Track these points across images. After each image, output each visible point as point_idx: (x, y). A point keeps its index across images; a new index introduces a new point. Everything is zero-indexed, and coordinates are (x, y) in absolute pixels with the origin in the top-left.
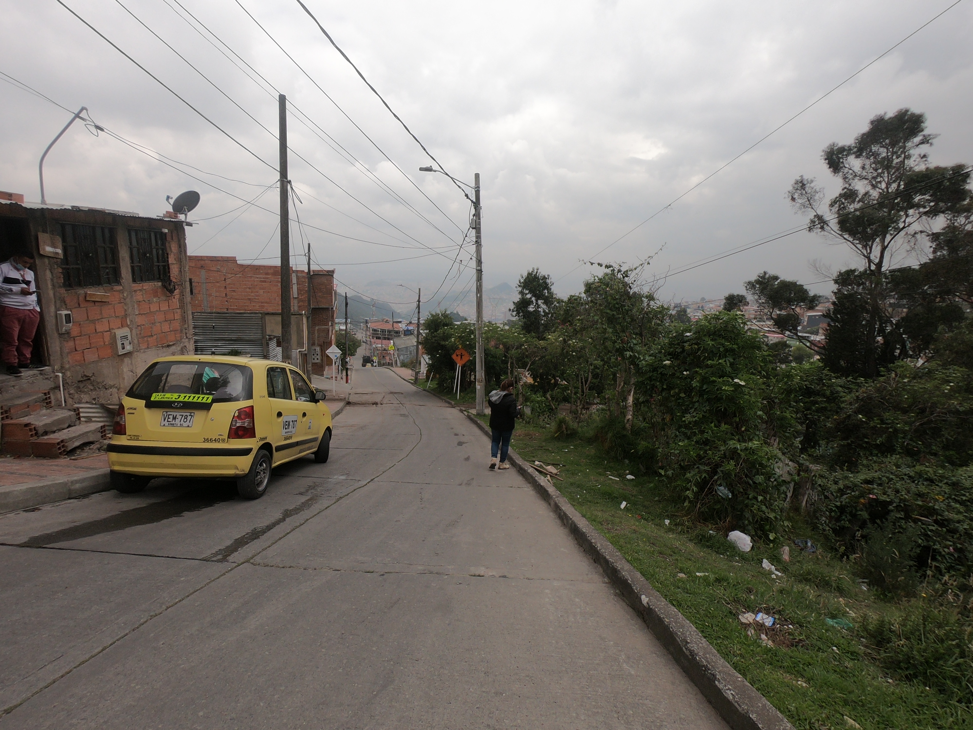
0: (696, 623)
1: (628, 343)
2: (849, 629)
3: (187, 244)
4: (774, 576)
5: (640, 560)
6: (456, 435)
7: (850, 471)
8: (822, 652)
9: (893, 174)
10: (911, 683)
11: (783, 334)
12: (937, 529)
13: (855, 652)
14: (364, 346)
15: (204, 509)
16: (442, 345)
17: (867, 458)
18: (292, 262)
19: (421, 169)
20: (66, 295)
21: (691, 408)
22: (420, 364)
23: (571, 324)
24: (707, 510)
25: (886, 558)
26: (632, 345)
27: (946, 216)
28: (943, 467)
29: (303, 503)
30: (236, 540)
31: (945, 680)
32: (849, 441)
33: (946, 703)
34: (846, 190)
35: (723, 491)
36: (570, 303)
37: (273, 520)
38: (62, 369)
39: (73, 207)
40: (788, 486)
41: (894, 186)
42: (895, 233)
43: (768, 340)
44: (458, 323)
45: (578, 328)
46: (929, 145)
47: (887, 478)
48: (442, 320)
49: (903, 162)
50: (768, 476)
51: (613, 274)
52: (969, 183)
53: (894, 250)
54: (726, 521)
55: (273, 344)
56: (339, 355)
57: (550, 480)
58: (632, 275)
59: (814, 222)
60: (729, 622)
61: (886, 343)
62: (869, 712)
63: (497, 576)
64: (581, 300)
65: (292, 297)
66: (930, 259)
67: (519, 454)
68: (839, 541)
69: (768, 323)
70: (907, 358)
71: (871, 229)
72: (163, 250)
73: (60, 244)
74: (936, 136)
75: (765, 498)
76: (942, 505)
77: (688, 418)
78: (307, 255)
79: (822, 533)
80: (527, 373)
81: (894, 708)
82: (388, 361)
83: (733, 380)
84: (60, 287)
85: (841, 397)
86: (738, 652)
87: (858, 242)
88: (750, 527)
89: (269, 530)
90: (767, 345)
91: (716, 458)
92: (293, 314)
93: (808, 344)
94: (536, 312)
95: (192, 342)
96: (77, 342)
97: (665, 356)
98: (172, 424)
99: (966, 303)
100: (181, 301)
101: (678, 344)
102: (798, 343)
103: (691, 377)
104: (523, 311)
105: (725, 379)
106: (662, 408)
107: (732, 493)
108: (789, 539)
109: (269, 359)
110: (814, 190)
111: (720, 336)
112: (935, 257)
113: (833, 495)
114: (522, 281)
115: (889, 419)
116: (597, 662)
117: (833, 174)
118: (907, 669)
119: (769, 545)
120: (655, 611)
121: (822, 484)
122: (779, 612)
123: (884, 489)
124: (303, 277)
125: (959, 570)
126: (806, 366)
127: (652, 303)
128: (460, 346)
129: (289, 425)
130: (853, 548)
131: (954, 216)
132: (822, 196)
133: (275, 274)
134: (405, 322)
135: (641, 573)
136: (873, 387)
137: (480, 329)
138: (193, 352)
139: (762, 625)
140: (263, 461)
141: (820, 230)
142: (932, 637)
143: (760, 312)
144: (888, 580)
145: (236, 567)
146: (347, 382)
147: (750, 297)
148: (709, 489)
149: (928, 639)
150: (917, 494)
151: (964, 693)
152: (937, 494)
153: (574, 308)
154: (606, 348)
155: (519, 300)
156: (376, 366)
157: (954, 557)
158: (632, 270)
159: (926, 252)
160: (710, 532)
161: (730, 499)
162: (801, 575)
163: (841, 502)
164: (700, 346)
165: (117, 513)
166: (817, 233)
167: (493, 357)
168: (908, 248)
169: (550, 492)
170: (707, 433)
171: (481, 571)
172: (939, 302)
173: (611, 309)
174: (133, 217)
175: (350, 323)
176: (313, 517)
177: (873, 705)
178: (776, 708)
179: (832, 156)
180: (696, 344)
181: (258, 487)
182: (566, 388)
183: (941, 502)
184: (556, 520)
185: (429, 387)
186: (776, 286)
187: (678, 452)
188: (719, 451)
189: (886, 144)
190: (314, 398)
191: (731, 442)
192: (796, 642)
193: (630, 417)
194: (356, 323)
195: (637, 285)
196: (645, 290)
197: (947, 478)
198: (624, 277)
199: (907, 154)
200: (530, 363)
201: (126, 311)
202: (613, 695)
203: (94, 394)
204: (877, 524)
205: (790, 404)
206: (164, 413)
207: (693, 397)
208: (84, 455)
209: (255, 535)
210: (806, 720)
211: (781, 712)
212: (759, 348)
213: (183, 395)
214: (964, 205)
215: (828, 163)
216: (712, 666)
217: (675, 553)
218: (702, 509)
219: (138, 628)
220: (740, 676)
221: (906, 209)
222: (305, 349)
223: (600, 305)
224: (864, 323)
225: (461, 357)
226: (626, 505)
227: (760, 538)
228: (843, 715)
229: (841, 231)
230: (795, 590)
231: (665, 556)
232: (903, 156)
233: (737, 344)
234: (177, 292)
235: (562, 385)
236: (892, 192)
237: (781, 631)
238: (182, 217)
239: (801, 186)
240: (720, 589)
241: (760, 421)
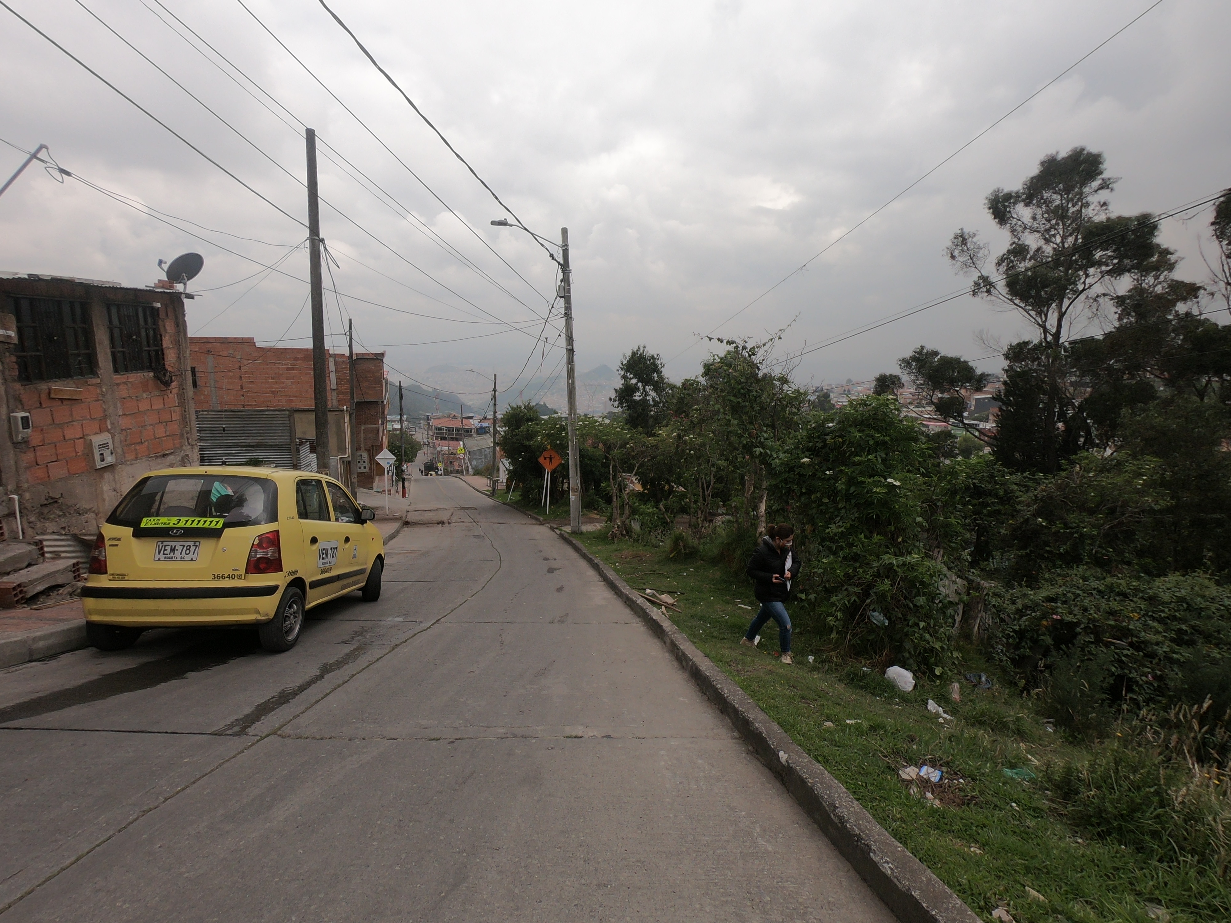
0: (847, 782)
1: (757, 438)
2: (1033, 781)
3: (187, 322)
4: (941, 720)
5: (777, 707)
6: (546, 559)
7: (1030, 587)
8: (1000, 810)
9: (1069, 226)
10: (1105, 842)
11: (947, 422)
12: (1132, 654)
13: (1038, 808)
14: (425, 449)
15: (214, 668)
16: (526, 446)
17: (1049, 570)
18: (328, 343)
19: (493, 223)
20: (22, 392)
21: (837, 516)
22: (498, 470)
23: (687, 415)
24: (859, 642)
25: (1073, 691)
26: (762, 440)
27: (1132, 275)
28: (1138, 578)
29: (347, 654)
30: (258, 705)
31: (1144, 835)
32: (1028, 551)
33: (1145, 863)
34: (1014, 245)
35: (878, 618)
36: (685, 389)
37: (307, 678)
38: (18, 490)
39: (30, 275)
40: (956, 608)
41: (1070, 240)
42: (1074, 296)
43: (929, 430)
44: (546, 417)
45: (695, 421)
46: (1109, 190)
47: (1073, 593)
48: (525, 414)
49: (1080, 211)
50: (932, 597)
51: (736, 352)
52: (1158, 235)
53: (1073, 318)
54: (882, 654)
55: (305, 450)
56: (392, 462)
57: (665, 612)
58: (760, 353)
59: (979, 284)
60: (887, 779)
61: (1068, 429)
62: (1056, 881)
63: (599, 737)
64: (698, 385)
65: (328, 388)
66: (1115, 327)
67: (625, 580)
68: (1018, 673)
69: (929, 409)
70: (1093, 448)
71: (1046, 293)
72: (154, 330)
73: (14, 324)
74: (1117, 180)
75: (929, 624)
76: (1138, 624)
77: (833, 529)
78: (348, 333)
79: (999, 665)
80: (634, 479)
81: (1084, 873)
82: (457, 468)
83: (886, 479)
84: (14, 381)
85: (1017, 497)
86: (897, 815)
87: (1031, 308)
88: (911, 661)
89: (302, 691)
90: (927, 436)
91: (868, 577)
92: (330, 411)
93: (977, 434)
94: (644, 401)
95: (196, 450)
96: (38, 454)
97: (803, 452)
98: (169, 558)
99: (1159, 380)
100: (181, 396)
101: (819, 437)
102: (964, 433)
103: (835, 478)
104: (627, 401)
105: (876, 478)
106: (801, 517)
107: (889, 619)
108: (959, 673)
109: (300, 469)
110: (976, 246)
111: (869, 426)
112: (1121, 325)
113: (1010, 617)
114: (625, 362)
115: (1075, 523)
116: (726, 838)
117: (999, 226)
118: (1099, 825)
119: (934, 682)
120: (796, 770)
121: (997, 604)
122: (947, 764)
123: (1069, 607)
124: (344, 362)
125: (1160, 702)
126: (973, 459)
127: (785, 387)
128: (549, 447)
129: (327, 554)
130: (1035, 682)
131: (1142, 276)
132: (986, 252)
133: (305, 359)
134: (478, 417)
135: (778, 723)
136: (1054, 485)
137: (572, 424)
138: (198, 463)
139: (928, 781)
140: (294, 602)
141: (986, 294)
142: (1126, 784)
143: (918, 395)
144: (1077, 718)
145: (258, 741)
146: (404, 496)
147: (905, 378)
148: (861, 615)
149: (1120, 786)
150: (1107, 613)
151: (1165, 850)
152: (1132, 612)
153: (689, 394)
154: (731, 444)
155: (621, 386)
156: (441, 475)
157: (1154, 686)
158: (759, 347)
159: (1111, 319)
160: (865, 669)
161: (886, 627)
162: (974, 717)
163: (1020, 626)
164: (845, 439)
165: (96, 677)
166: (982, 298)
167: (591, 459)
168: (1090, 315)
169: (665, 628)
170: (856, 546)
171: (579, 730)
172: (1128, 379)
173: (735, 396)
174: (113, 288)
175: (407, 421)
176: (361, 671)
177: (1059, 872)
178: (944, 882)
179: (997, 203)
180: (840, 437)
181: (288, 636)
182: (683, 495)
183: (1137, 620)
184: (673, 663)
185: (511, 499)
186: (936, 364)
187: (822, 571)
188: (872, 568)
189: (1059, 190)
190: (359, 518)
191: (886, 557)
192: (969, 800)
193: (763, 529)
194: (414, 420)
195: (767, 365)
196: (777, 372)
197: (1142, 592)
198: (750, 356)
199: (1084, 201)
200: (637, 465)
201: (105, 411)
202: (745, 878)
203: (63, 522)
204: (1063, 650)
205: (956, 507)
206: (160, 543)
207: (838, 503)
208: (51, 602)
209: (284, 698)
210: (980, 894)
211: (950, 886)
212: (916, 440)
213: (183, 519)
214: (1153, 262)
215: (993, 213)
216: (866, 834)
217: (820, 697)
218: (853, 642)
219: (125, 828)
220: (900, 845)
221: (1085, 268)
222: (347, 455)
223: (722, 391)
224: (1041, 406)
225: (551, 461)
226: (761, 640)
227: (924, 673)
228: (1024, 886)
229: (1011, 295)
230: (966, 735)
231: (809, 702)
232: (1080, 203)
233: (889, 436)
234: (174, 384)
235: (678, 492)
236: (1069, 247)
237: (949, 787)
238: (179, 287)
239: (962, 242)
240: (876, 739)
241: (919, 530)
